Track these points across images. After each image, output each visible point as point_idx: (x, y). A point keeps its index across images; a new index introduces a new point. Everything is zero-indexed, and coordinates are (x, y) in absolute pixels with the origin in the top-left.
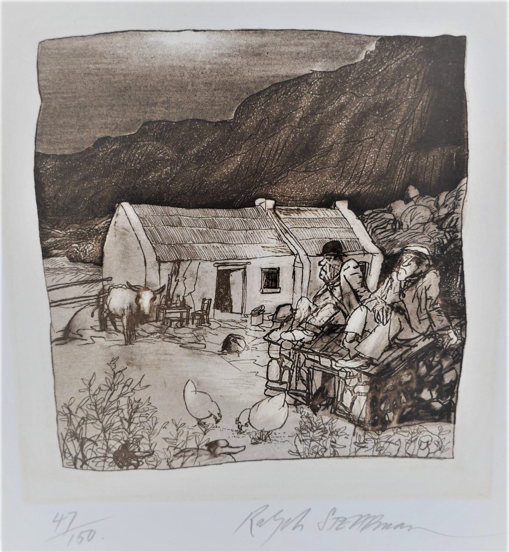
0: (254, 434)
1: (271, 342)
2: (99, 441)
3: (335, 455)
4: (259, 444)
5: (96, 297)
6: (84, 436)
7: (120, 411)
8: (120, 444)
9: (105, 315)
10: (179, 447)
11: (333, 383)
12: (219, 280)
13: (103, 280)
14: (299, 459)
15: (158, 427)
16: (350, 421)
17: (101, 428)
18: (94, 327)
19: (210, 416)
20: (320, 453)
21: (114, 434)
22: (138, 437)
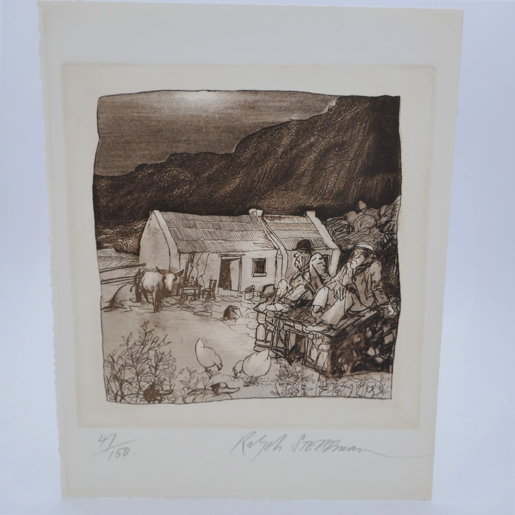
0: (246, 379)
1: (259, 312)
2: (134, 382)
3: (305, 395)
4: (250, 387)
5: (134, 278)
6: (122, 378)
7: (149, 360)
8: (149, 385)
9: (140, 290)
10: (191, 387)
11: (303, 343)
12: (222, 266)
13: (139, 265)
14: (278, 398)
15: (176, 373)
16: (316, 370)
17: (135, 372)
18: (132, 300)
19: (214, 365)
20: (294, 394)
21: (144, 377)
22: (162, 380)
